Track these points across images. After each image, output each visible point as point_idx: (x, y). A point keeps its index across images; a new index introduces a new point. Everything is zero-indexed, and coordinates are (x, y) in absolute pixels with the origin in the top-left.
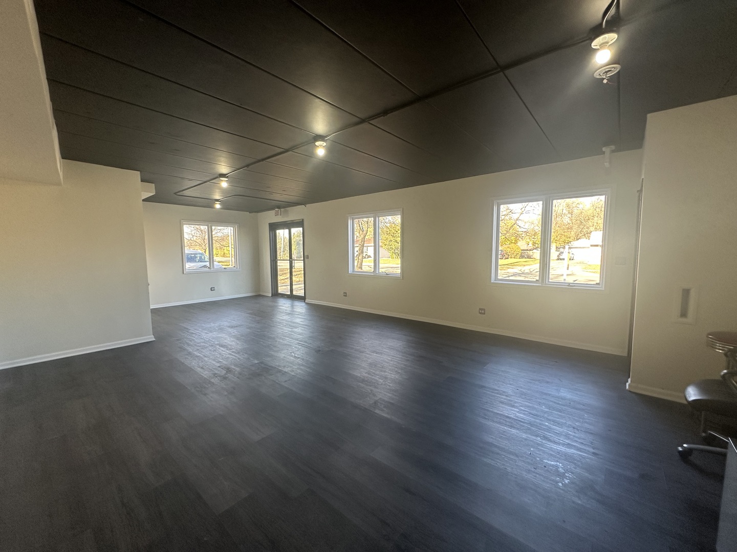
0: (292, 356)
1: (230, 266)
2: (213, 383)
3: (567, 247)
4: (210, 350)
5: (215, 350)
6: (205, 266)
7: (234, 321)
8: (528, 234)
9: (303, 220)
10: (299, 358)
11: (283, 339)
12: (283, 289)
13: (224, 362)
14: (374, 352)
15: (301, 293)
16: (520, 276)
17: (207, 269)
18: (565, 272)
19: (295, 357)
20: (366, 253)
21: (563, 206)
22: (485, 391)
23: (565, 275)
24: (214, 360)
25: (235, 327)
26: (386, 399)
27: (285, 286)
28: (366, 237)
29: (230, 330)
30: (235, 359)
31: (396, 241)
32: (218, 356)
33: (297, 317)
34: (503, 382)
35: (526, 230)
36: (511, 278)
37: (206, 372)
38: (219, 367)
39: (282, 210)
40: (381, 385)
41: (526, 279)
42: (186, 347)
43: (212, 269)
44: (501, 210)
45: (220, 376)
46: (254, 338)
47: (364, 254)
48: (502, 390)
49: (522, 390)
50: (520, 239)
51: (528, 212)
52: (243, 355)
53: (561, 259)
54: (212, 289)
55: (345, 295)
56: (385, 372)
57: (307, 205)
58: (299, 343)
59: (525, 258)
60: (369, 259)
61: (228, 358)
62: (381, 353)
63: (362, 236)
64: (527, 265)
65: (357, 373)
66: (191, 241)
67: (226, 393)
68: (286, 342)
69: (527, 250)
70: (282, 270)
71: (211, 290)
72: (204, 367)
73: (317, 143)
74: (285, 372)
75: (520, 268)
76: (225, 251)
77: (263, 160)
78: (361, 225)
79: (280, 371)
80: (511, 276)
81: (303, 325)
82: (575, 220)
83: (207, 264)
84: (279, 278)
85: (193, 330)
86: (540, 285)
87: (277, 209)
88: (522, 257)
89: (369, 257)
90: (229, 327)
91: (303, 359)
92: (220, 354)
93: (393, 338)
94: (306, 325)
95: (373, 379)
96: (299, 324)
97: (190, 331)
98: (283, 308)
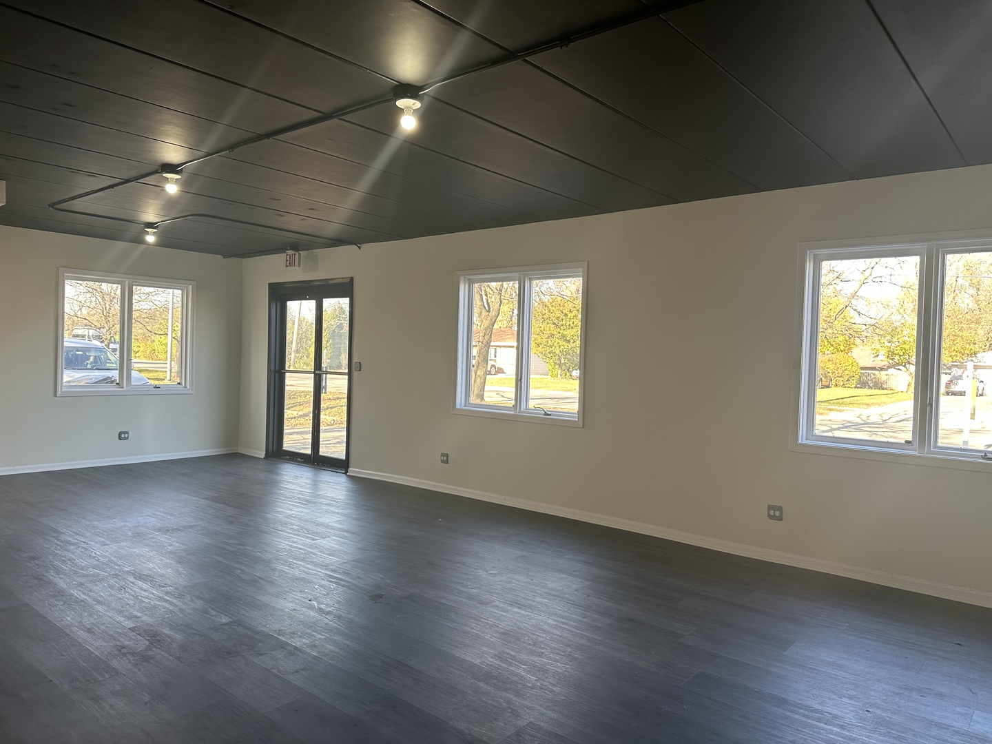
0: (312, 608)
1: (166, 382)
2: (116, 671)
3: (970, 365)
4: (112, 587)
5: (122, 588)
6: (108, 380)
7: (171, 515)
8: (877, 331)
9: (352, 279)
10: (328, 613)
11: (291, 566)
12: (296, 438)
13: (145, 618)
14: (515, 603)
15: (339, 452)
16: (860, 430)
17: (112, 388)
18: (968, 425)
19: (320, 609)
20: (493, 363)
21: (957, 269)
22: (789, 714)
23: (966, 432)
24: (120, 612)
25: (173, 530)
26: (545, 726)
27: (298, 433)
28: (496, 326)
29: (163, 538)
30: (171, 612)
31: (563, 336)
32: (131, 602)
33: (327, 511)
34: (833, 692)
35: (873, 322)
36: (838, 434)
37: (100, 643)
38: (132, 629)
39: (303, 253)
40: (533, 688)
41: (874, 438)
42: (51, 576)
43: (125, 388)
44: (823, 271)
45: (134, 654)
46: (220, 559)
47: (490, 363)
48: (830, 710)
49: (878, 712)
50: (858, 341)
51: (879, 280)
52: (192, 600)
53: (954, 394)
54: (122, 436)
55: (445, 459)
56: (541, 655)
57: (364, 246)
58: (330, 576)
59: (870, 388)
60: (500, 376)
61: (155, 607)
62: (530, 607)
63: (486, 323)
64: (874, 404)
65: (471, 656)
66: (75, 318)
67: (147, 698)
68: (297, 573)
69: (874, 369)
70: (296, 394)
71: (120, 438)
72: (96, 630)
73: (401, 103)
74: (296, 648)
75: (858, 411)
76: (156, 345)
77: (269, 135)
78: (484, 297)
79: (283, 645)
80: (838, 429)
81: (339, 529)
82: (984, 303)
83: (115, 374)
84: (288, 413)
85: (70, 536)
86: (916, 453)
87: (290, 252)
88: (862, 384)
89: (500, 371)
90: (159, 530)
91: (339, 617)
92: (136, 597)
93: (560, 571)
94: (344, 531)
95: (512, 673)
96: (332, 528)
97: (64, 537)
98: (294, 487)
